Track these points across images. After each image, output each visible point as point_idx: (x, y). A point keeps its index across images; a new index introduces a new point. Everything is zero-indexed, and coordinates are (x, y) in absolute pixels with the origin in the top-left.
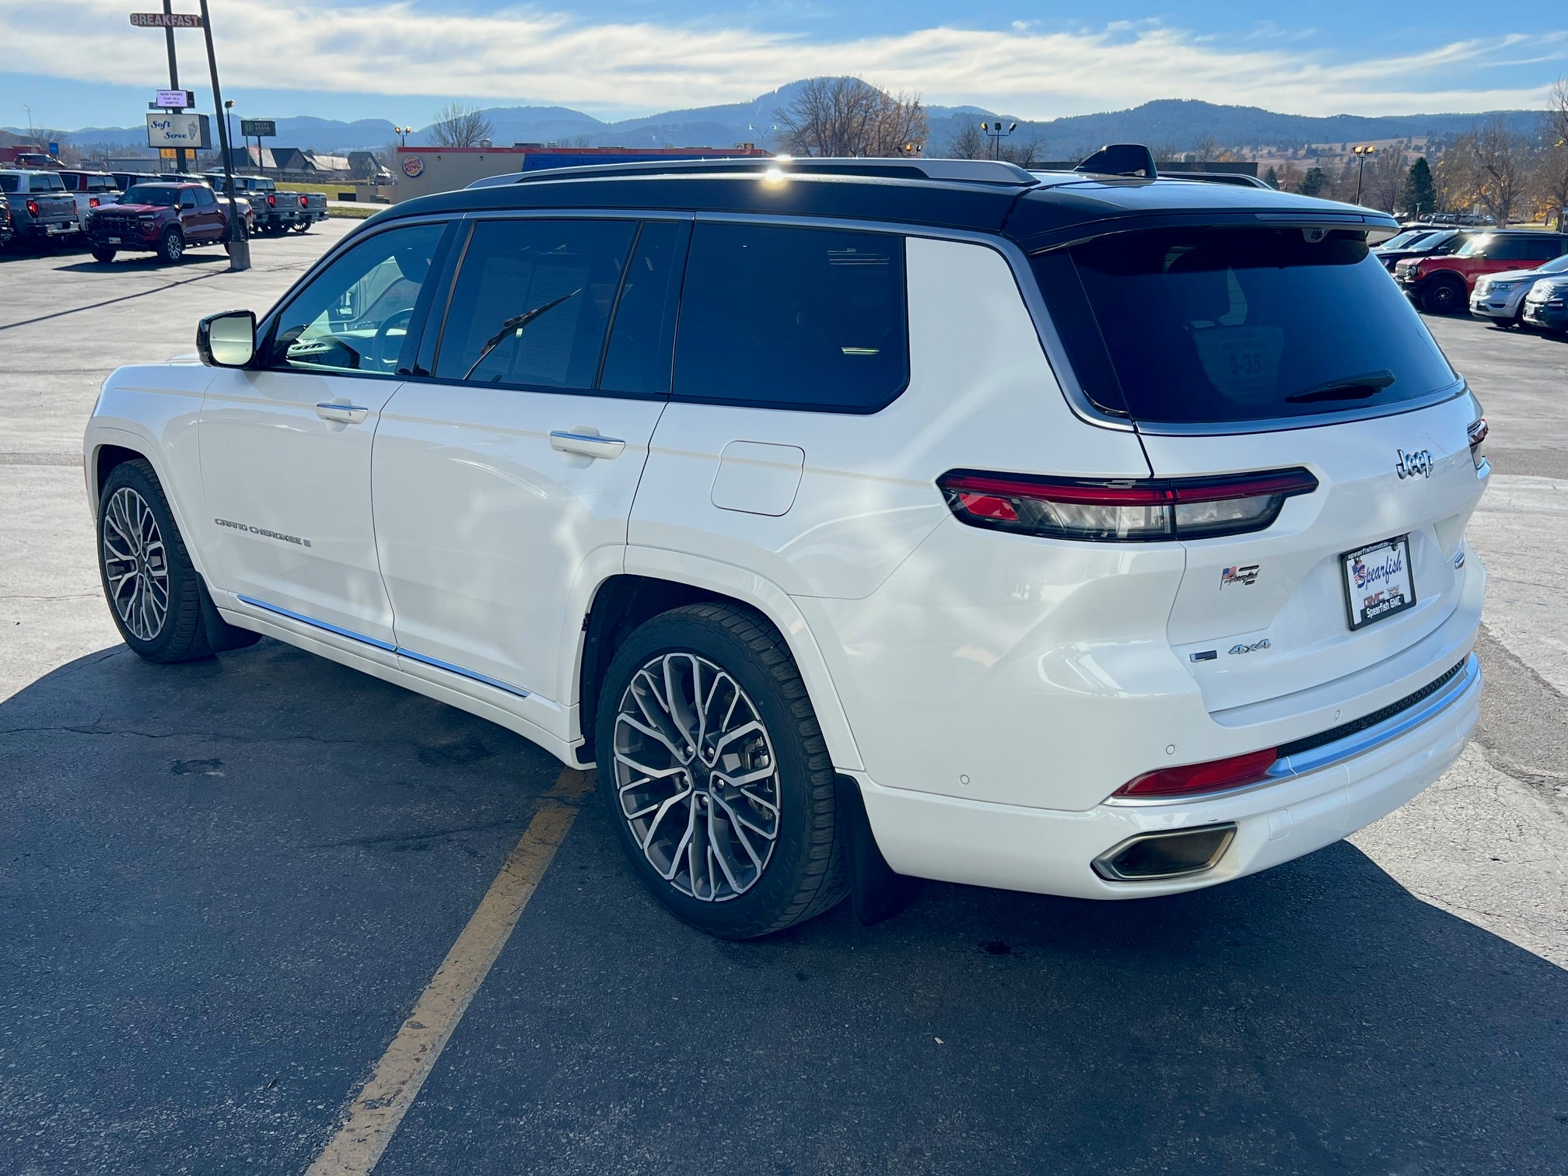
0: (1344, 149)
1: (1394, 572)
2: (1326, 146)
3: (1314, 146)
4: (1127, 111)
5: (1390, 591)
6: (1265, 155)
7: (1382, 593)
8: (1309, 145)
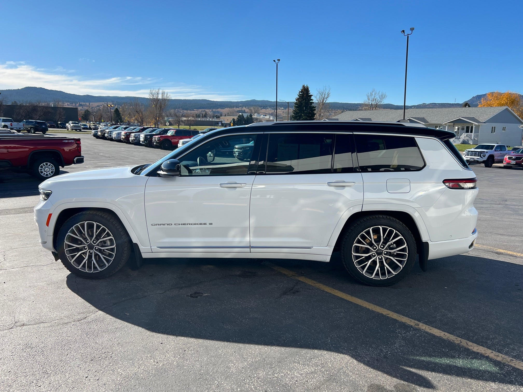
0: (89, 104)
2: (84, 103)
3: (81, 103)
4: (18, 89)
6: (66, 105)
8: (79, 103)
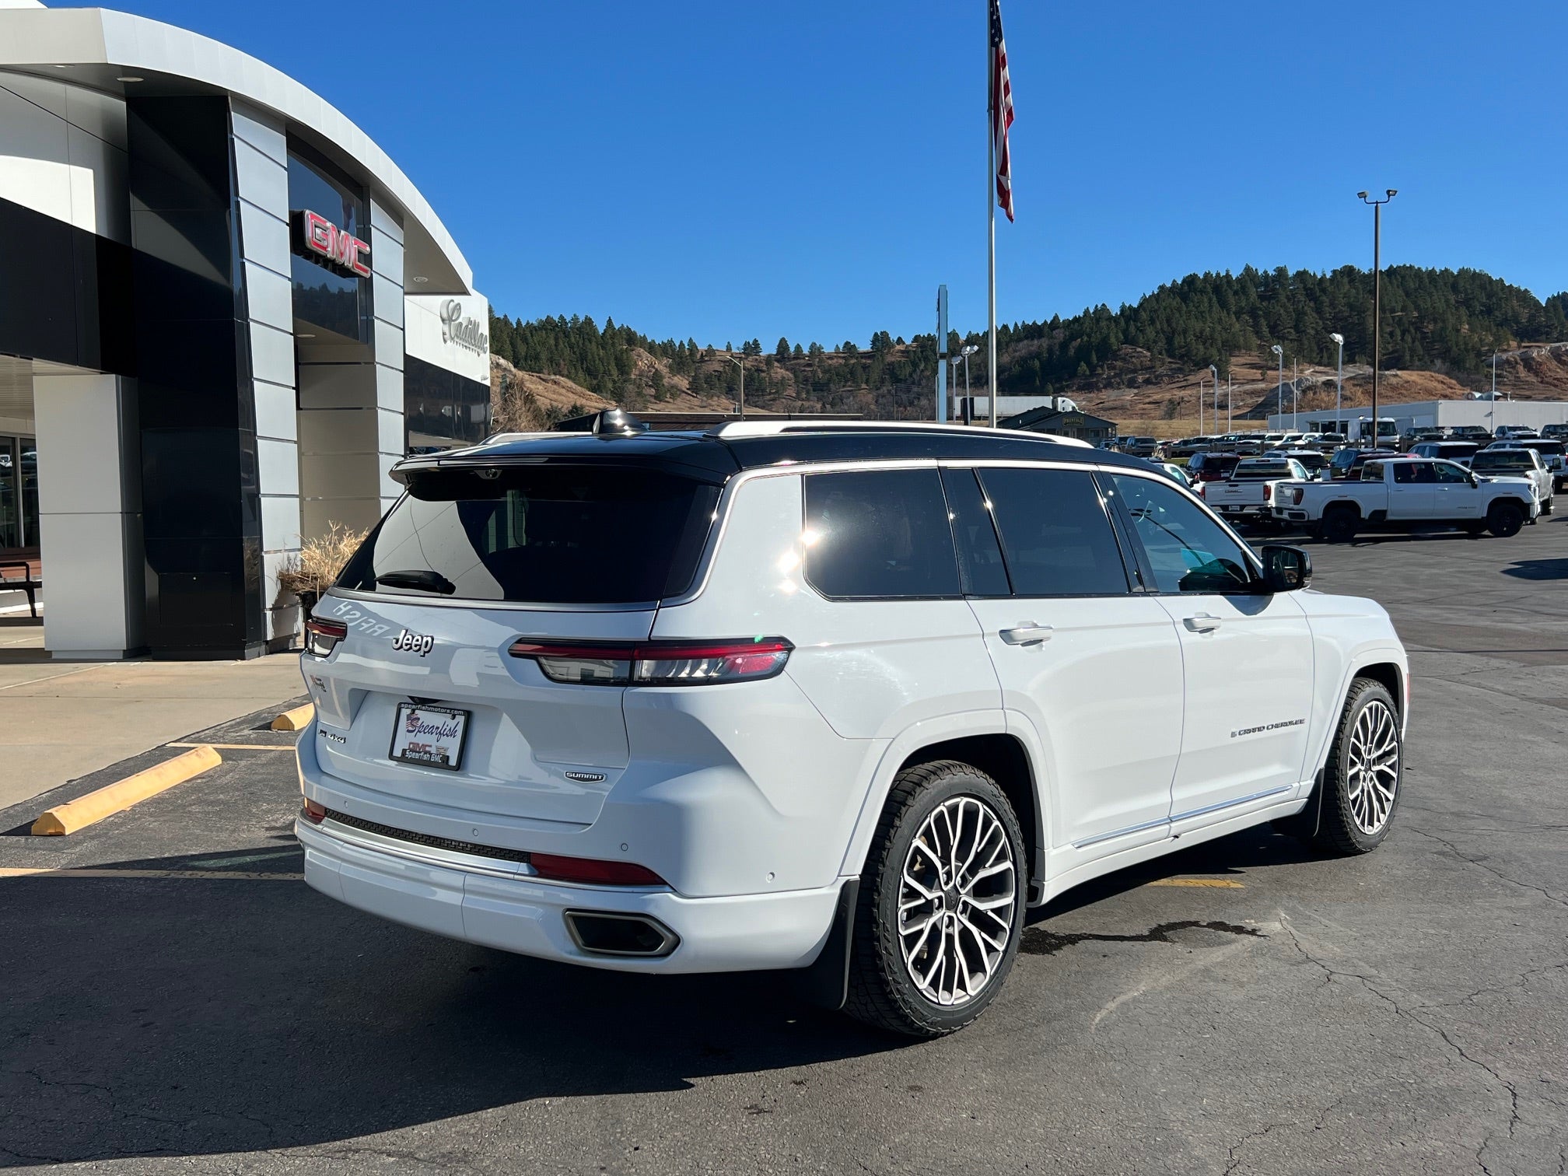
1: (448, 736)
5: (438, 748)
7: (430, 746)
